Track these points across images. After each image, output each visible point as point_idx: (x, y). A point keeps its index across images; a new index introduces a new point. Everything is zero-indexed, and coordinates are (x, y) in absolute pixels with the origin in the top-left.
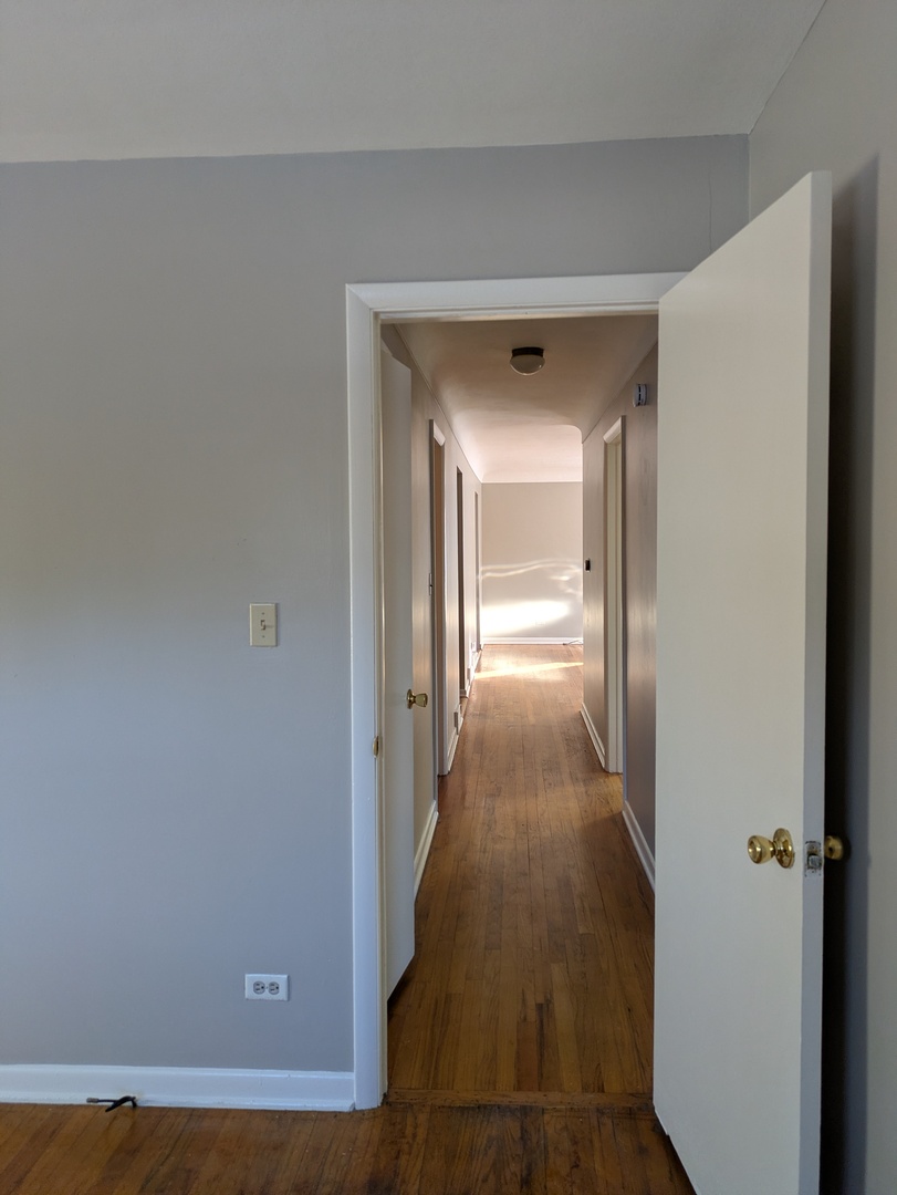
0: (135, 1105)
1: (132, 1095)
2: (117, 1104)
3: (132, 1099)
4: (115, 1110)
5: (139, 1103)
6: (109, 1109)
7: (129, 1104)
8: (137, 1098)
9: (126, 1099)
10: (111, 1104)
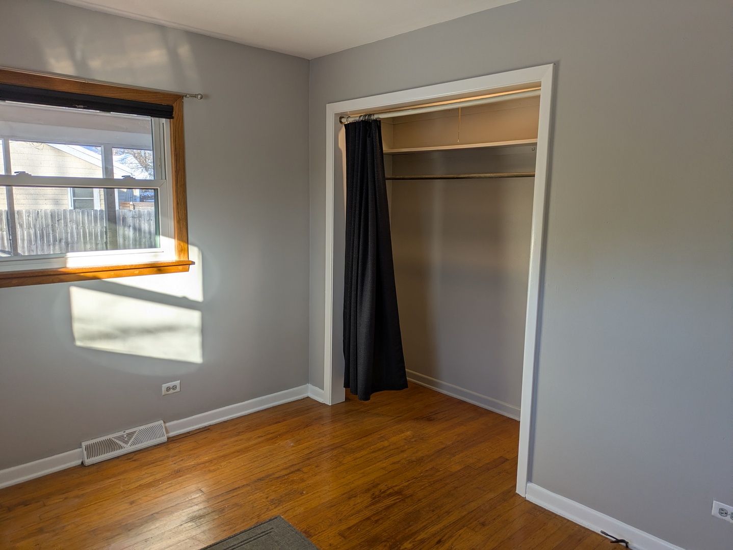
0: (627, 546)
1: (627, 541)
2: (618, 541)
3: (627, 543)
4: (616, 544)
5: (630, 546)
6: (613, 542)
7: (623, 544)
8: (630, 543)
9: (623, 541)
10: (614, 540)
